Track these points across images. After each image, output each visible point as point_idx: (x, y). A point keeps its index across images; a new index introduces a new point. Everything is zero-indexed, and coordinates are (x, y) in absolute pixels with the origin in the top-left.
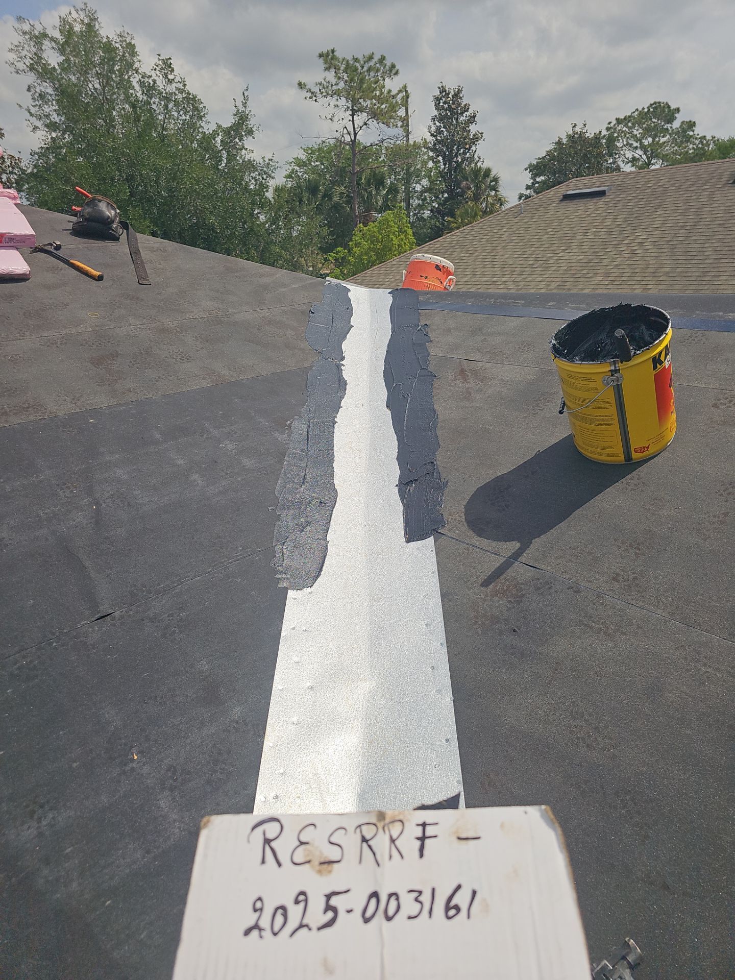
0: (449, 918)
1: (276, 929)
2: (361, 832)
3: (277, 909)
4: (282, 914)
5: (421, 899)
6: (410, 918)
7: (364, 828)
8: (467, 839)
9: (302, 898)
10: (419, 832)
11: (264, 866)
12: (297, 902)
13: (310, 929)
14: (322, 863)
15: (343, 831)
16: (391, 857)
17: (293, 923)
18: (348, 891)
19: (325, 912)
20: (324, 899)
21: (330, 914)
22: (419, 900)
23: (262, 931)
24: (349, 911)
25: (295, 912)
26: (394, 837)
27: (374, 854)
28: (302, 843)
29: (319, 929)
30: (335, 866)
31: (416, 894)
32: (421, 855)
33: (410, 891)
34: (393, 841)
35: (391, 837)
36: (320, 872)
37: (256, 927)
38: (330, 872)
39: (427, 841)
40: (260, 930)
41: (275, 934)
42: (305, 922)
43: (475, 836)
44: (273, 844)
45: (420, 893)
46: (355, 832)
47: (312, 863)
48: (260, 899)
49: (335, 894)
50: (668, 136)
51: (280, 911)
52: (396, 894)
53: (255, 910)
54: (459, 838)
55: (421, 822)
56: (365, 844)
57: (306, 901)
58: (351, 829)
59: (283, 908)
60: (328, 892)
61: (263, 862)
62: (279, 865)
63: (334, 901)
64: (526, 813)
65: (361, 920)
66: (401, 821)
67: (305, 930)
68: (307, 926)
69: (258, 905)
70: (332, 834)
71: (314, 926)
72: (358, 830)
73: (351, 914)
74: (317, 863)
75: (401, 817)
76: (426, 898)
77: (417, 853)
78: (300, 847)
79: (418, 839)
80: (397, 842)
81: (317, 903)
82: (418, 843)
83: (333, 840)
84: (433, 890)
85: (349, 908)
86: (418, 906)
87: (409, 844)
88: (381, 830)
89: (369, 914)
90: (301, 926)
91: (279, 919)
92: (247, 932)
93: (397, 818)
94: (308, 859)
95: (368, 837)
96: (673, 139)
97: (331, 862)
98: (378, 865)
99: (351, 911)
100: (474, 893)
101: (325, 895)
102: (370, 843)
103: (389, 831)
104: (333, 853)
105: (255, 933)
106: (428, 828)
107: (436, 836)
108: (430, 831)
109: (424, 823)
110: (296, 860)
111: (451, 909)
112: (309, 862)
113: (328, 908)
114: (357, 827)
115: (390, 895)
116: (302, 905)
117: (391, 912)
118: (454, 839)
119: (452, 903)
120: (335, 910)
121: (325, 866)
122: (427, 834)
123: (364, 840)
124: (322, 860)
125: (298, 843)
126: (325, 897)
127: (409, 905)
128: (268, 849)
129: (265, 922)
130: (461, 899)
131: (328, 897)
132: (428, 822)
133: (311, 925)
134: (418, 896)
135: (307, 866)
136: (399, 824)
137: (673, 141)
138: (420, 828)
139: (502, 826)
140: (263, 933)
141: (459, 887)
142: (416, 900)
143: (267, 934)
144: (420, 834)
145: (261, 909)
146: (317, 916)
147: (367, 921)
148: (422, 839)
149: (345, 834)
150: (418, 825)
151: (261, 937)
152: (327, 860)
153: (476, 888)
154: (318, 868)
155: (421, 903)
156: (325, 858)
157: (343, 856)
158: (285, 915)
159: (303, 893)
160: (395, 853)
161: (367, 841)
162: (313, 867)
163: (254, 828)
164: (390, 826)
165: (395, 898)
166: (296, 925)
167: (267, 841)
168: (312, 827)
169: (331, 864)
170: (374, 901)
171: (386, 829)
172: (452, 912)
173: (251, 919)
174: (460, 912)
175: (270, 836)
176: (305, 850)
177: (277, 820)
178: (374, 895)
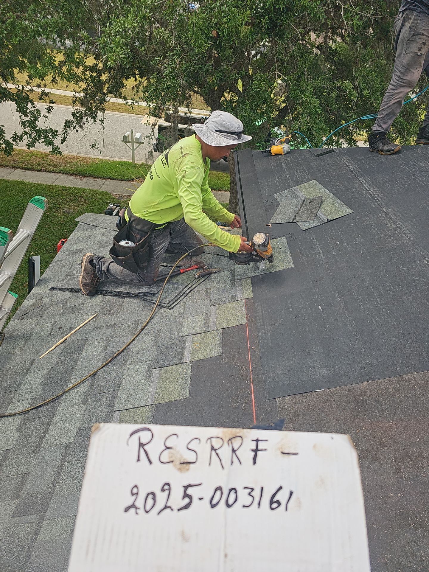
0: (272, 509)
1: (148, 508)
2: (211, 442)
3: (148, 495)
4: (152, 498)
5: (252, 494)
6: (244, 506)
7: (214, 440)
8: (288, 454)
9: (166, 487)
10: (253, 446)
11: (139, 463)
12: (163, 490)
13: (172, 510)
14: (182, 463)
15: (198, 441)
16: (232, 462)
17: (160, 504)
18: (200, 484)
19: (183, 498)
20: (183, 489)
21: (187, 500)
22: (251, 495)
23: (138, 509)
24: (200, 499)
25: (161, 497)
26: (235, 448)
27: (220, 460)
28: (167, 448)
29: (179, 510)
30: (192, 465)
31: (249, 490)
32: (255, 463)
33: (245, 488)
34: (234, 451)
35: (233, 449)
36: (180, 470)
37: (133, 506)
38: (188, 470)
39: (259, 453)
40: (137, 508)
41: (147, 512)
42: (168, 505)
43: (294, 452)
44: (146, 447)
45: (253, 489)
46: (207, 442)
47: (174, 462)
48: (136, 486)
49: (190, 486)
51: (151, 496)
52: (235, 489)
53: (133, 494)
54: (283, 453)
55: (255, 438)
56: (213, 452)
57: (170, 489)
58: (204, 440)
59: (153, 494)
60: (186, 484)
61: (138, 460)
62: (150, 462)
63: (190, 491)
64: (332, 438)
65: (209, 505)
66: (240, 437)
67: (168, 510)
68: (170, 507)
69: (135, 491)
70: (189, 443)
71: (175, 508)
72: (209, 441)
73: (202, 501)
74: (178, 463)
75: (240, 434)
76: (256, 493)
77: (252, 461)
78: (165, 450)
79: (253, 450)
80: (237, 452)
81: (177, 492)
82: (253, 454)
83: (190, 447)
84: (262, 488)
85: (201, 497)
86: (251, 498)
87: (246, 454)
88: (226, 444)
89: (214, 502)
90: (166, 507)
91: (150, 502)
92: (127, 510)
93: (238, 435)
94: (171, 460)
95: (216, 447)
98: (223, 468)
99: (202, 499)
100: (291, 493)
101: (184, 487)
102: (218, 451)
103: (232, 443)
104: (190, 457)
105: (132, 510)
106: (260, 443)
107: (266, 450)
108: (261, 446)
109: (258, 439)
110: (162, 460)
111: (274, 502)
112: (172, 462)
113: (186, 495)
114: (208, 439)
115: (231, 490)
116: (167, 492)
117: (231, 502)
118: (279, 453)
119: (275, 499)
120: (190, 497)
121: (185, 465)
122: (259, 448)
123: (213, 448)
124: (182, 461)
125: (164, 448)
127: (244, 498)
128: (142, 450)
129: (140, 503)
130: (282, 497)
131: (186, 488)
132: (260, 439)
133: (173, 507)
134: (251, 492)
135: (171, 464)
136: (240, 439)
138: (255, 443)
139: (315, 446)
140: (138, 511)
141: (281, 488)
142: (249, 494)
143: (141, 511)
144: (254, 448)
145: (137, 494)
146: (177, 500)
147: (213, 506)
148: (256, 451)
149: (200, 443)
151: (137, 514)
152: (186, 461)
153: (293, 490)
154: (179, 466)
155: (253, 497)
156: (184, 459)
157: (197, 459)
158: (154, 499)
159: (168, 484)
160: (235, 459)
161: (215, 450)
162: (175, 465)
163: (131, 435)
164: (233, 440)
165: (235, 492)
166: (163, 506)
167: (141, 445)
168: (175, 437)
169: (188, 464)
170: (218, 493)
171: (230, 442)
172: (275, 505)
173: (130, 500)
174: (281, 506)
175: (143, 441)
176: (170, 453)
177: (149, 430)
178: (219, 488)
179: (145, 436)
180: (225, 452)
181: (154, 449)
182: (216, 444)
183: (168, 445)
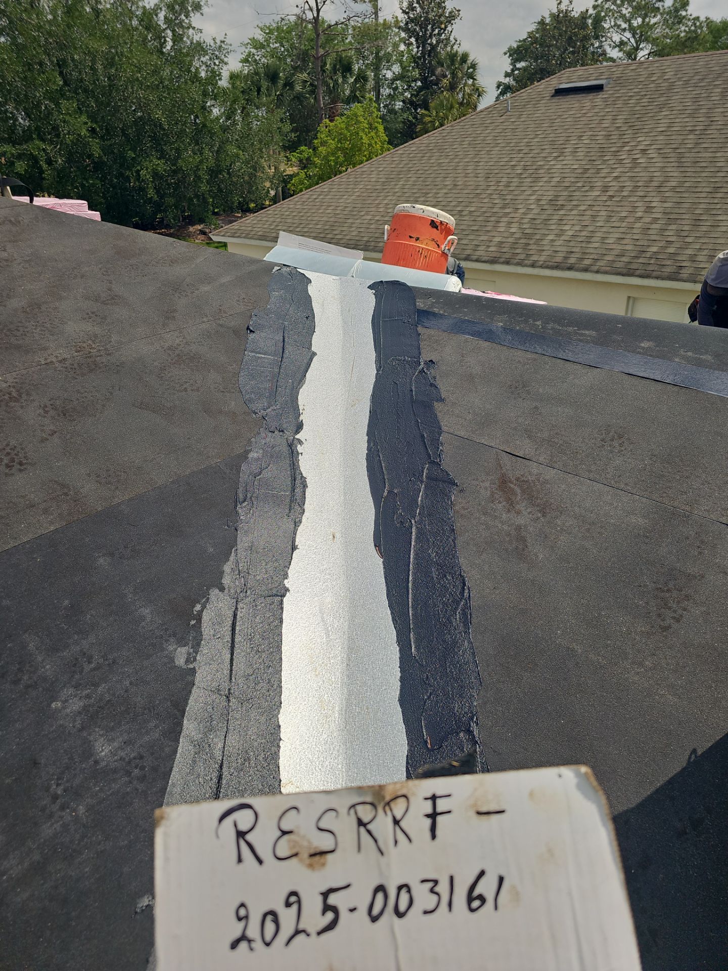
0: (472, 910)
1: (268, 938)
2: (356, 813)
3: (265, 916)
4: (272, 920)
5: (437, 889)
6: (426, 912)
7: (359, 808)
8: (488, 813)
9: (293, 899)
10: (428, 808)
11: (241, 865)
12: (288, 905)
13: (308, 935)
14: (312, 855)
15: (333, 814)
16: (396, 842)
17: (287, 928)
18: (348, 886)
19: (324, 913)
20: (320, 899)
21: (330, 916)
22: (435, 891)
23: (252, 942)
24: (352, 910)
25: (287, 917)
26: (398, 817)
27: (376, 841)
28: (284, 833)
29: (319, 933)
30: (329, 857)
31: (430, 885)
32: (434, 837)
33: (423, 881)
34: (396, 822)
35: (394, 818)
36: (311, 866)
37: (243, 938)
38: (323, 865)
39: (439, 819)
40: (249, 941)
41: (268, 945)
42: (301, 926)
43: (498, 809)
44: (249, 837)
45: (436, 882)
46: (349, 813)
47: (299, 855)
48: (242, 905)
49: (331, 890)
50: (659, 17)
51: (269, 918)
52: (406, 886)
53: (240, 919)
54: (479, 813)
55: (429, 795)
56: (362, 829)
57: (299, 902)
58: (343, 811)
59: (273, 914)
60: (324, 889)
61: (240, 860)
62: (260, 862)
63: (333, 900)
64: (560, 776)
65: (367, 919)
66: (405, 796)
67: (301, 937)
68: (304, 931)
69: (242, 912)
70: (319, 819)
71: (313, 930)
72: (352, 811)
73: (355, 913)
74: (305, 855)
75: (404, 792)
76: (443, 888)
77: (428, 834)
78: (282, 837)
79: (428, 816)
80: (402, 824)
81: (312, 904)
82: (428, 822)
83: (322, 825)
84: (452, 879)
85: (352, 906)
86: (435, 898)
87: (417, 823)
88: (380, 811)
89: (376, 911)
90: (297, 932)
91: (270, 927)
92: (234, 945)
93: (400, 793)
94: (294, 851)
95: (365, 819)
96: (664, 20)
97: (323, 853)
98: (382, 853)
99: (355, 909)
100: (501, 880)
101: (321, 894)
102: (369, 827)
103: (391, 810)
104: (324, 842)
105: (243, 945)
106: (439, 801)
107: (449, 812)
108: (441, 805)
109: (434, 795)
110: (280, 854)
111: (474, 900)
112: (296, 855)
113: (327, 908)
114: (350, 808)
115: (400, 888)
116: (295, 908)
117: (402, 907)
118: (472, 814)
119: (476, 892)
120: (335, 910)
121: (317, 858)
122: (439, 810)
123: (360, 823)
124: (312, 852)
125: (279, 833)
126: (321, 895)
127: (423, 898)
128: (242, 843)
129: (253, 931)
130: (486, 888)
131: (325, 895)
132: (438, 793)
133: (309, 930)
134: (434, 886)
135: (294, 860)
136: (403, 800)
137: (664, 22)
138: (429, 803)
139: (531, 795)
140: (253, 945)
141: (482, 873)
142: (432, 891)
143: (258, 945)
144: (429, 810)
145: (246, 917)
146: (314, 918)
147: (374, 919)
148: (433, 816)
149: (337, 816)
150: (426, 799)
151: (251, 949)
152: (318, 851)
153: (503, 874)
154: (308, 861)
155: (437, 894)
156: (316, 848)
157: (336, 844)
158: (276, 921)
159: (294, 893)
160: (401, 836)
161: (365, 825)
162: (301, 861)
163: (221, 819)
164: (392, 804)
165: (407, 890)
166: (291, 931)
167: (241, 835)
168: (294, 812)
169: (324, 855)
170: (380, 896)
171: (387, 808)
172: (476, 904)
173: (237, 929)
174: (485, 904)
175: (243, 827)
176: (289, 841)
177: (248, 806)
178: (381, 888)
179: (244, 819)
180: (383, 826)
181: (262, 839)
182: (365, 814)
183: (285, 827)
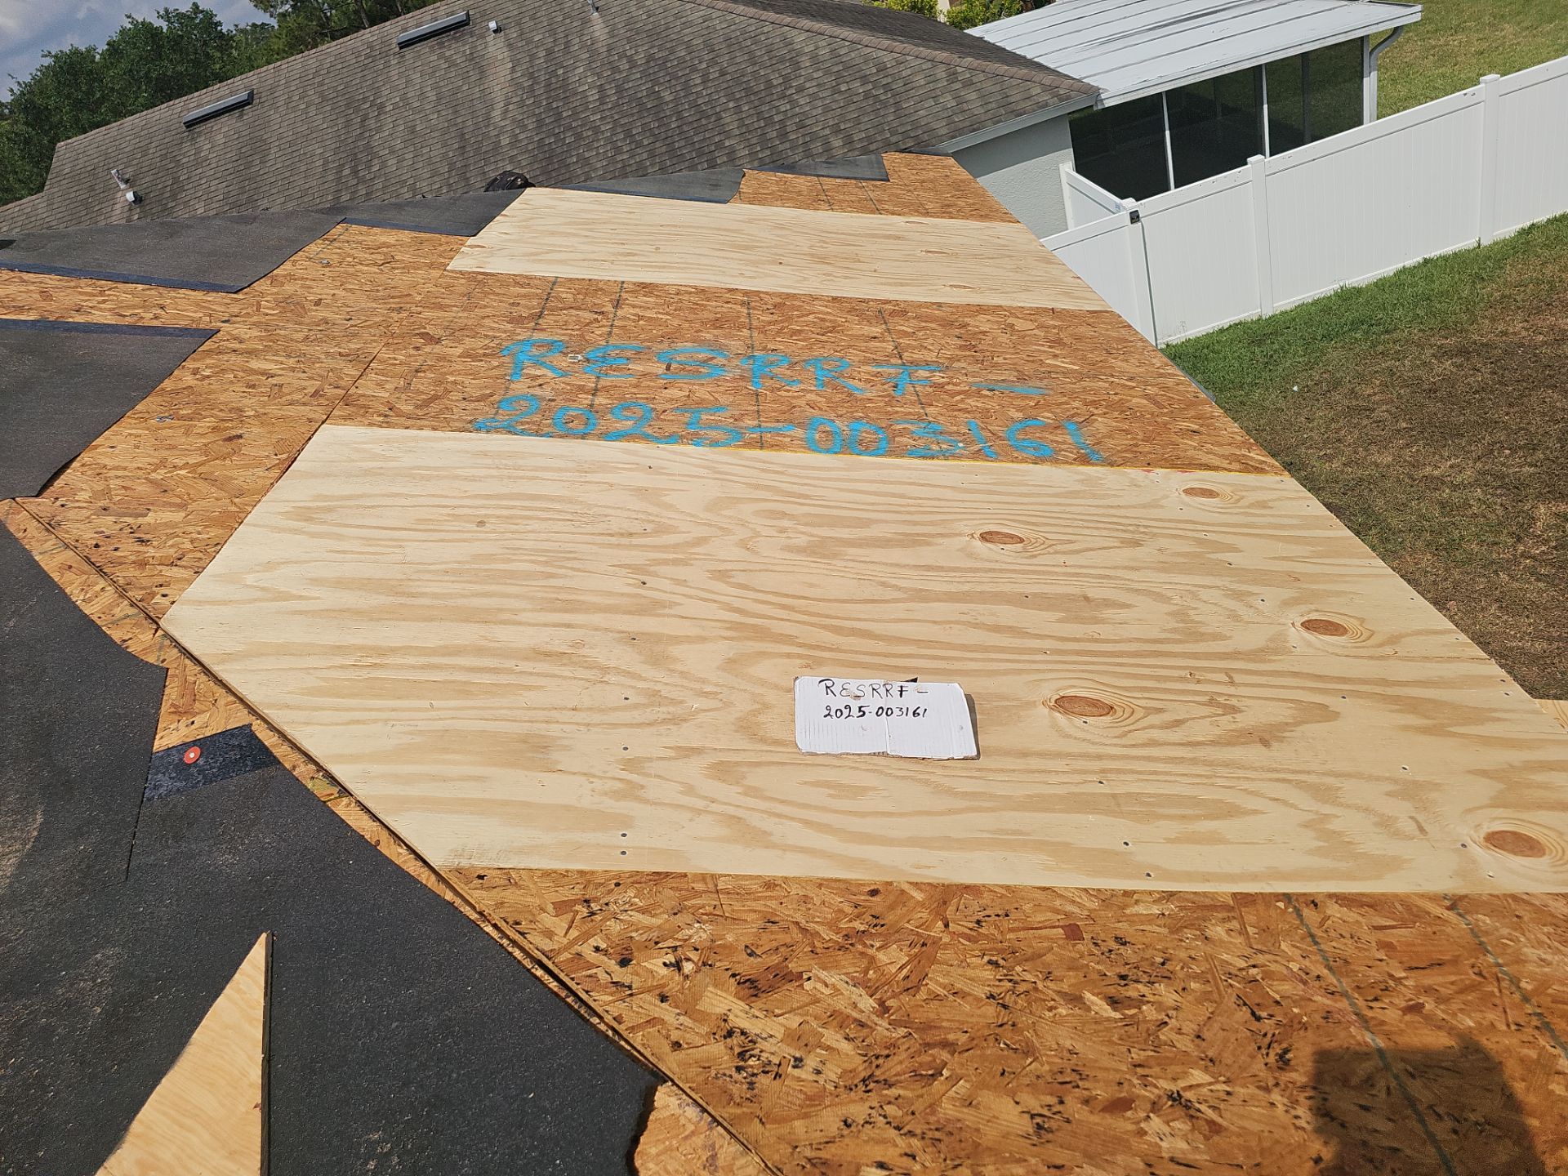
0: (914, 717)
2: (872, 687)
3: (837, 710)
6: (897, 716)
8: (922, 692)
11: (828, 696)
12: (845, 708)
13: (853, 717)
14: (854, 697)
15: (863, 686)
16: (887, 696)
17: (845, 714)
18: (869, 706)
21: (862, 713)
25: (845, 711)
26: (889, 689)
27: (879, 695)
29: (858, 717)
32: (901, 696)
33: (897, 708)
37: (829, 714)
40: (831, 716)
41: (838, 718)
43: (926, 691)
44: (831, 688)
48: (828, 706)
49: (862, 707)
52: (890, 708)
54: (919, 692)
56: (874, 691)
57: (850, 708)
58: (867, 686)
59: (841, 711)
61: (828, 694)
62: (835, 696)
63: (863, 709)
65: (876, 715)
68: (851, 716)
69: (828, 708)
70: (858, 687)
71: (855, 716)
73: (871, 713)
75: (891, 682)
76: (904, 710)
77: (899, 696)
78: (843, 690)
81: (855, 709)
82: (899, 693)
84: (907, 708)
85: (870, 711)
88: (882, 687)
90: (849, 716)
91: (839, 713)
92: (826, 716)
94: (848, 694)
97: (859, 696)
98: (882, 698)
101: (858, 707)
102: (877, 691)
104: (861, 694)
107: (907, 691)
111: (916, 714)
113: (860, 711)
114: (870, 685)
115: (888, 708)
116: (848, 709)
117: (889, 714)
118: (916, 692)
119: (916, 712)
120: (864, 711)
124: (855, 695)
127: (896, 712)
129: (833, 713)
130: (921, 711)
131: (860, 708)
134: (901, 709)
135: (848, 697)
136: (890, 685)
139: (939, 688)
140: (833, 717)
141: (919, 707)
142: (900, 711)
144: (900, 689)
145: (830, 709)
146: (855, 712)
147: (879, 715)
148: (901, 691)
150: (899, 687)
152: (857, 696)
153: (926, 708)
155: (902, 711)
157: (864, 694)
159: (848, 706)
160: (889, 695)
162: (851, 698)
163: (820, 682)
166: (847, 715)
167: (827, 687)
168: (848, 684)
170: (881, 710)
171: (885, 686)
173: (827, 712)
174: (920, 715)
175: (829, 685)
176: (846, 692)
177: (831, 680)
178: (881, 708)
180: (882, 691)
181: (836, 689)
182: (875, 687)
183: (845, 687)
